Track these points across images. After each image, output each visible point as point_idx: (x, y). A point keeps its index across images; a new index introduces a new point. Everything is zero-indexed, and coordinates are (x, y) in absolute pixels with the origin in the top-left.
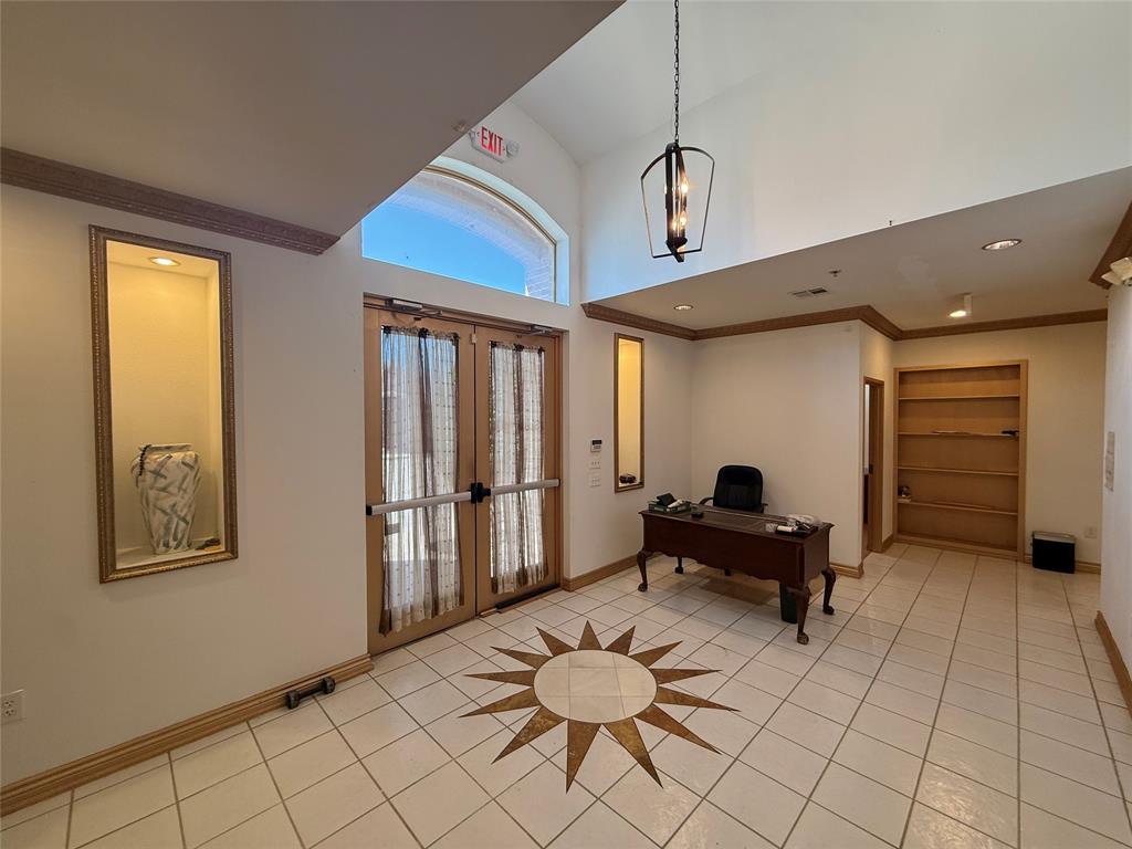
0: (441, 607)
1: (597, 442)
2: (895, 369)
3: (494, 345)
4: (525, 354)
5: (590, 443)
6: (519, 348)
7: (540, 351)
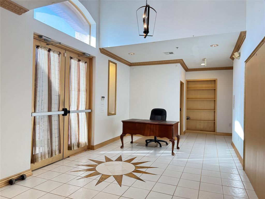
0: (54, 154)
1: (103, 97)
2: (186, 80)
3: (71, 58)
4: (81, 63)
5: (101, 97)
6: (79, 61)
7: (86, 62)
